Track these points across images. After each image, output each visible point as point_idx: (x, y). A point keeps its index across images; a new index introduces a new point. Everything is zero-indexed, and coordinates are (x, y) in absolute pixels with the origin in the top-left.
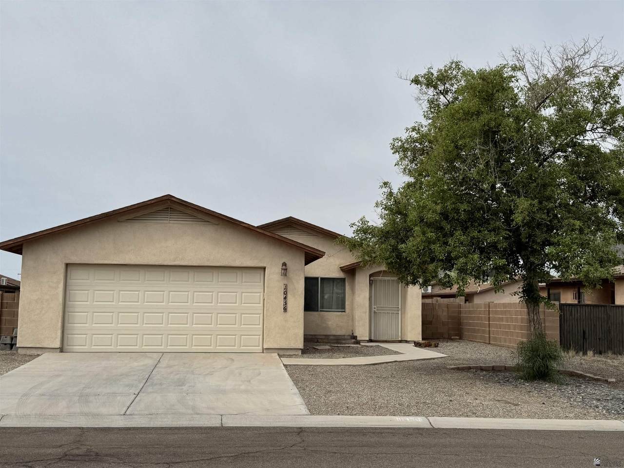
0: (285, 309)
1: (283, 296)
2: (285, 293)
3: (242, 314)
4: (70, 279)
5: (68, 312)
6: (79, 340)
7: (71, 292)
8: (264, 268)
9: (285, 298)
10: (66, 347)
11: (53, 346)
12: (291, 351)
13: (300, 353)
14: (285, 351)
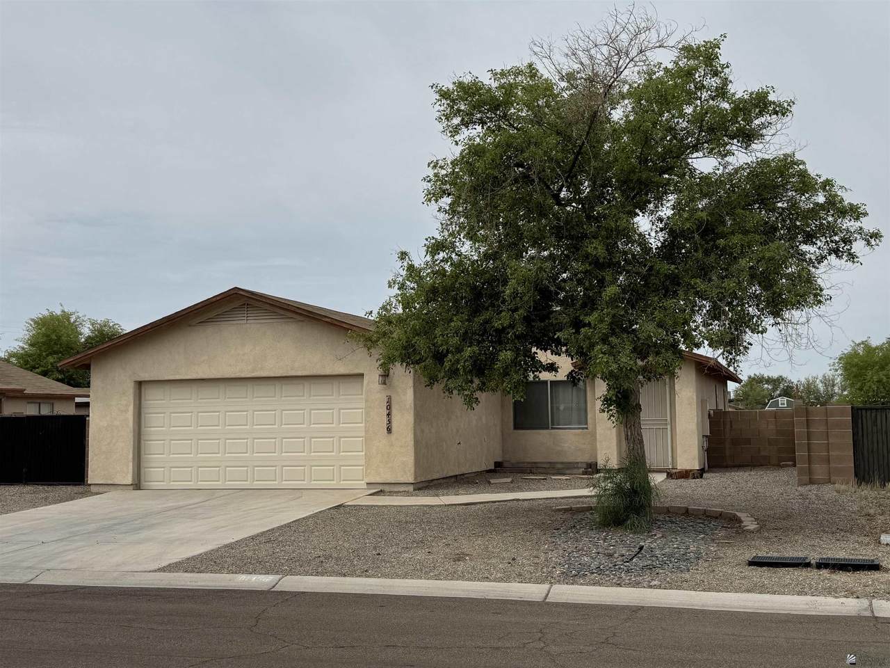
0: (389, 430)
1: (386, 412)
2: (389, 407)
3: (340, 437)
4: (145, 400)
5: (145, 440)
6: (156, 475)
7: (147, 415)
8: (362, 375)
9: (388, 415)
10: (143, 483)
11: (124, 483)
12: (400, 486)
13: (411, 488)
14: (392, 486)
